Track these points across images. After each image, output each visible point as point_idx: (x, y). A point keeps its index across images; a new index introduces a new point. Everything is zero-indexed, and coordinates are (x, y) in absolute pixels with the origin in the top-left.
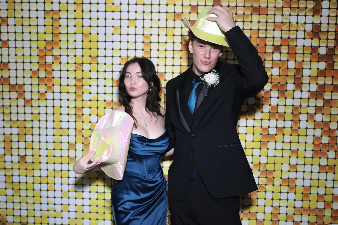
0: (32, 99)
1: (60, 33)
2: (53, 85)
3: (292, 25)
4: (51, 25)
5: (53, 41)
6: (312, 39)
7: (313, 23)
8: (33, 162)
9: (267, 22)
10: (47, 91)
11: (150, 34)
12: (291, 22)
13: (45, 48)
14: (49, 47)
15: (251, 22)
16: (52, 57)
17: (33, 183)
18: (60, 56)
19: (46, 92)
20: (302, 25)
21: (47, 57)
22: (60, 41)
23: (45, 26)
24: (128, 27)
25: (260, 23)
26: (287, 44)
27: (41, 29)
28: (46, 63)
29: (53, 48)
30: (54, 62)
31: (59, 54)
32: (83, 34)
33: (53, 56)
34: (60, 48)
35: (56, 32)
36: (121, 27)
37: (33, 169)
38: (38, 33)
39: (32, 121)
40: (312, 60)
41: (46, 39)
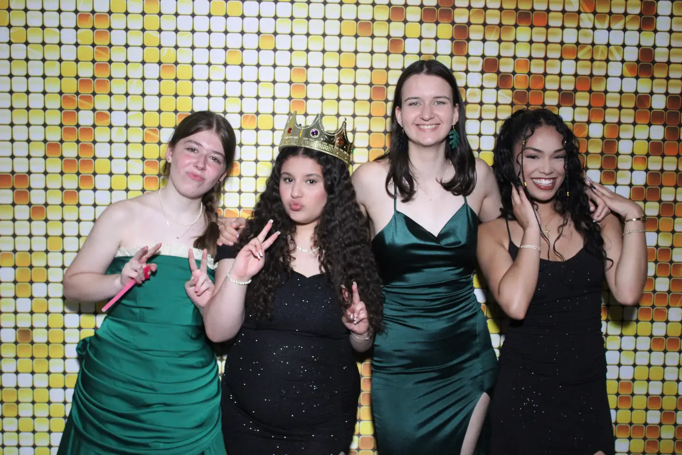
0: (46, 205)
1: (110, 62)
2: (95, 174)
3: (597, 50)
4: (91, 43)
5: (94, 77)
6: (637, 78)
7: (639, 46)
8: (48, 343)
9: (547, 43)
10: (81, 187)
11: (305, 64)
12: (596, 42)
13: (77, 93)
14: (86, 91)
15: (515, 42)
16: (92, 112)
17: (49, 388)
18: (111, 110)
19: (79, 189)
20: (617, 50)
21: (80, 112)
22: (110, 78)
23: (77, 45)
24: (259, 50)
25: (533, 45)
26: (588, 89)
27: (69, 53)
28: (78, 126)
29: (94, 94)
30: (96, 124)
31: (108, 108)
32: (160, 63)
33: (94, 110)
34: (110, 94)
35: (102, 59)
36: (242, 49)
37: (48, 358)
38: (60, 60)
39: (47, 252)
40: (637, 122)
41: (80, 75)
